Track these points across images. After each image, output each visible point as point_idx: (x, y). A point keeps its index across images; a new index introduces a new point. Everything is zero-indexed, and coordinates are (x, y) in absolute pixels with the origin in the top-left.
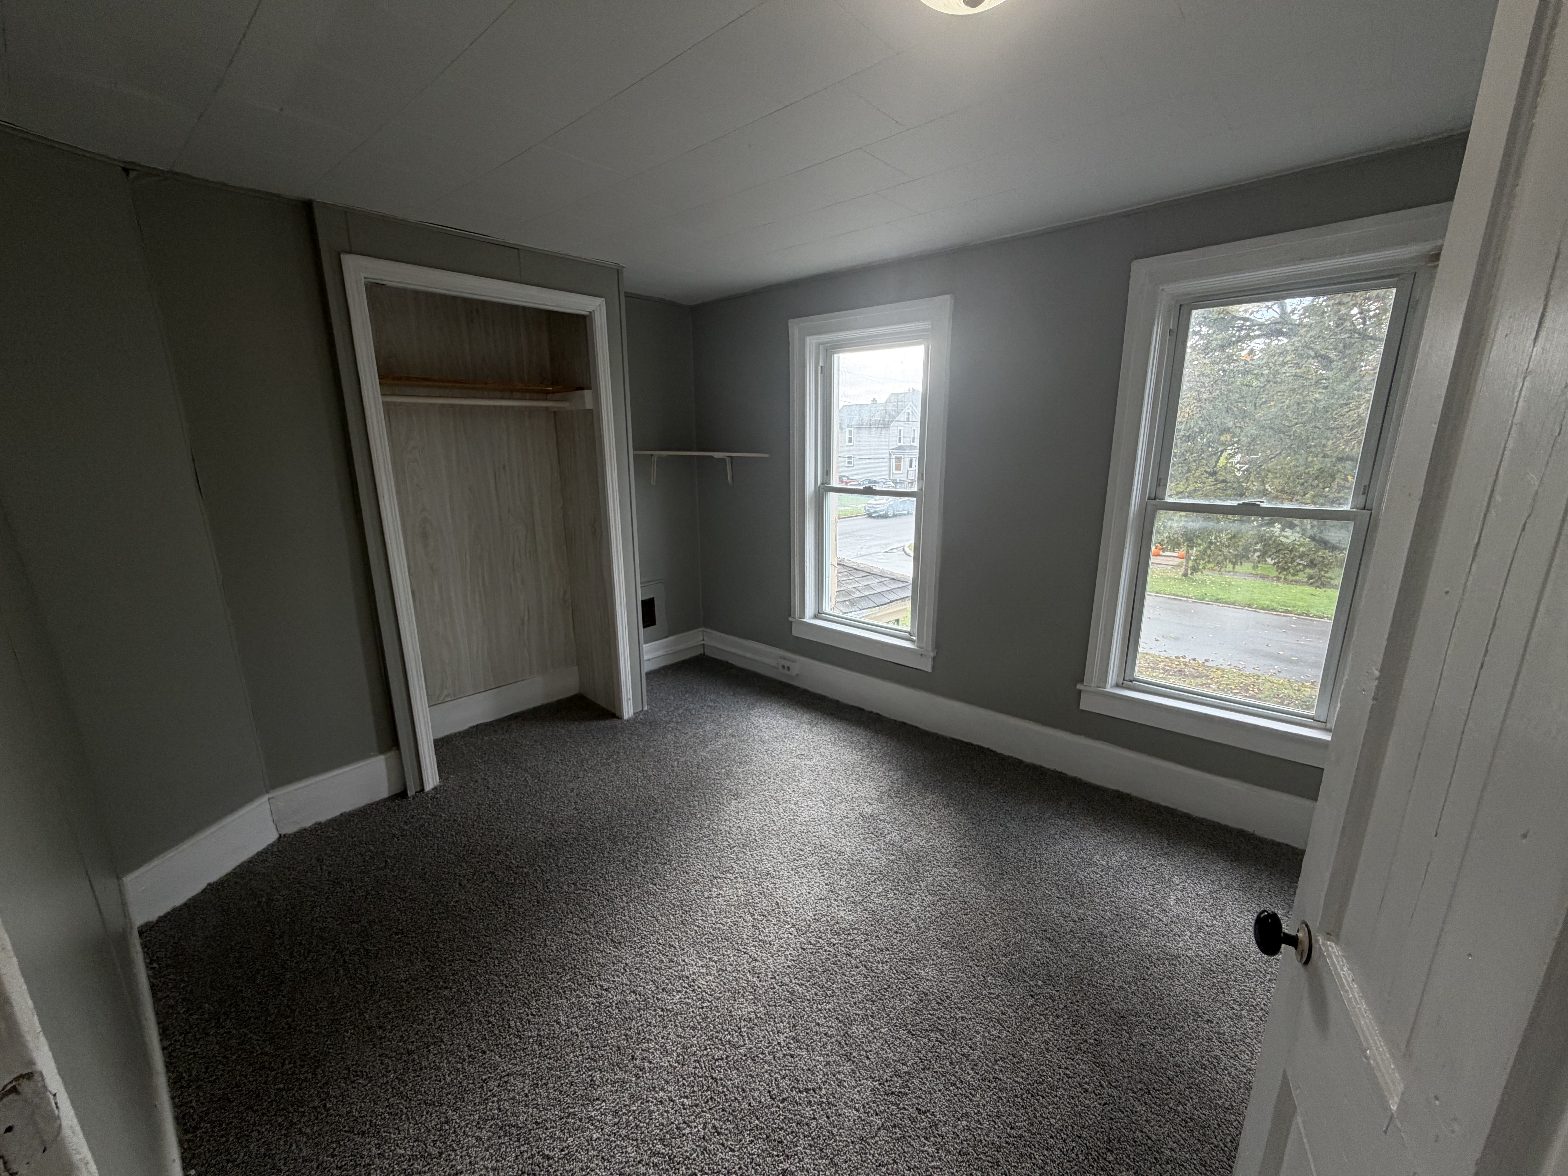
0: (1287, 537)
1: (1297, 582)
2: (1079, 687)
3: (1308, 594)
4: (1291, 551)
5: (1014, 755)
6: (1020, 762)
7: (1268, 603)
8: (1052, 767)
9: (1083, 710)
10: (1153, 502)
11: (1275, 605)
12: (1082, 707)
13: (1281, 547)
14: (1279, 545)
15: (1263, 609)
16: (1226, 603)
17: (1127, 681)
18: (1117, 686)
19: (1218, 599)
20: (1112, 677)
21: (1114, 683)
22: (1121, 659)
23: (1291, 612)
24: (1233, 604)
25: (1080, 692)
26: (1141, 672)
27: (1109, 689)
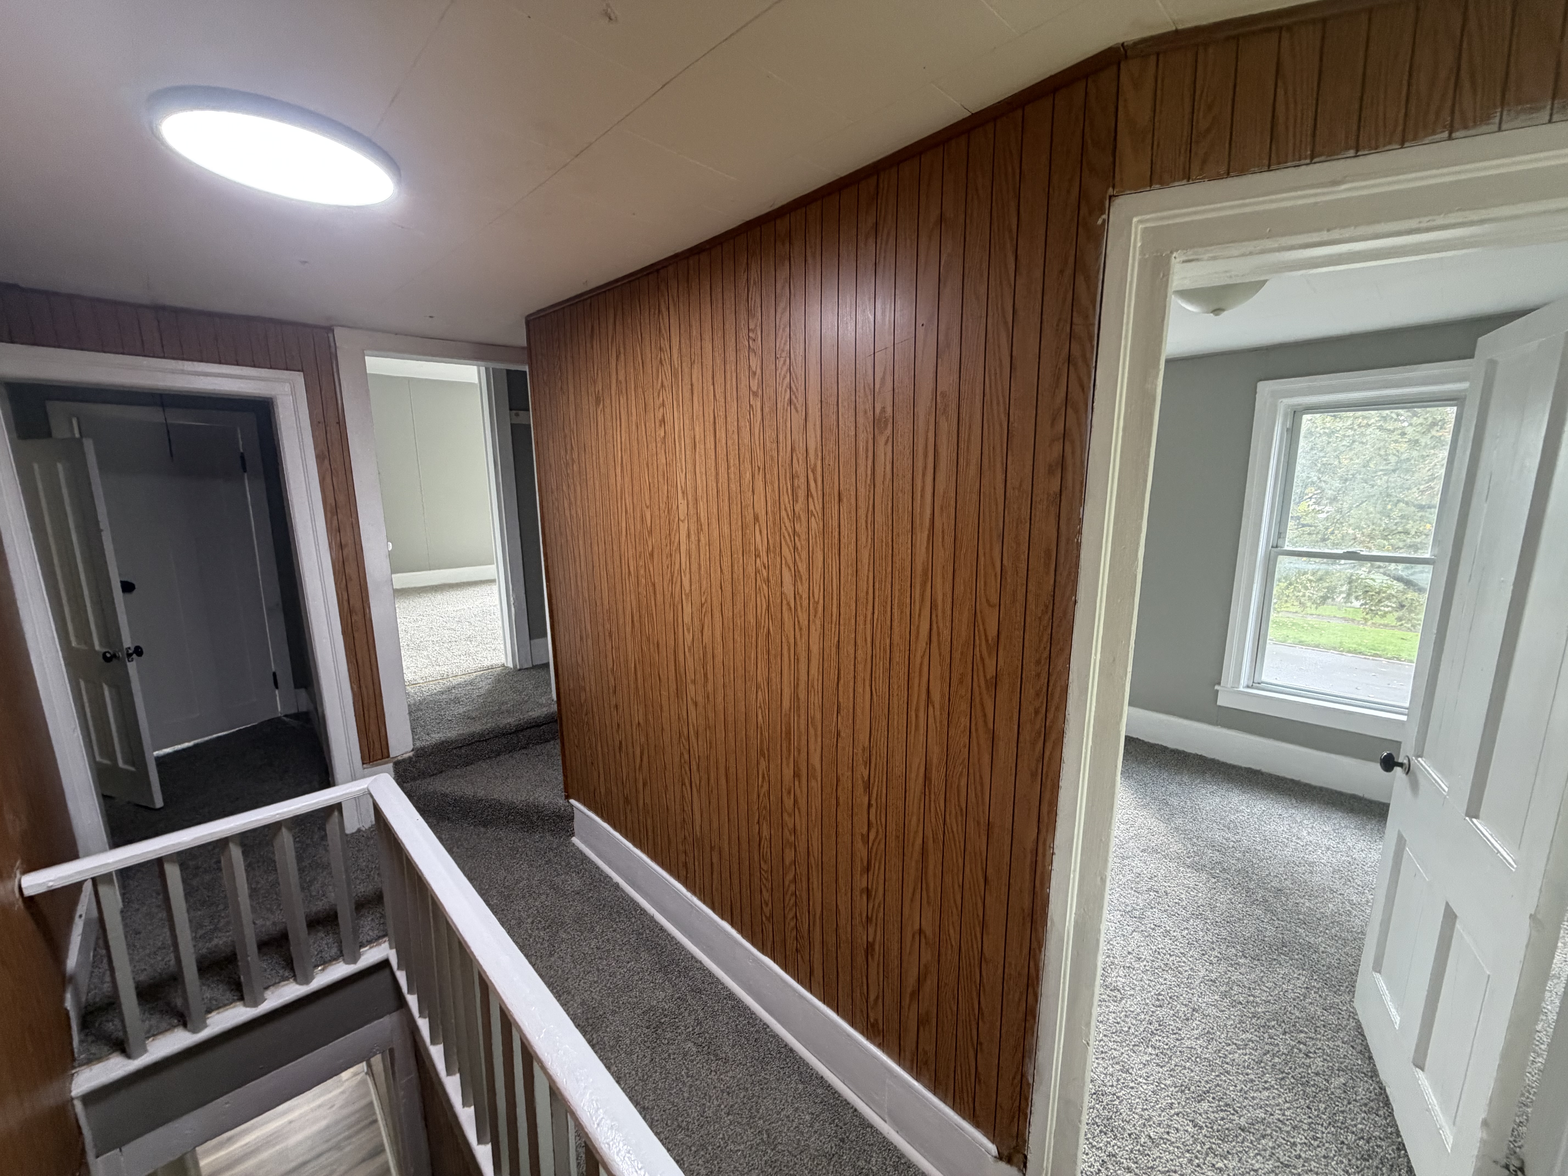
0: (1373, 580)
1: (1386, 626)
2: (1217, 687)
3: (1398, 638)
4: (1378, 593)
5: (1160, 743)
6: (1166, 748)
7: (1354, 646)
8: (1193, 752)
9: (1220, 706)
10: (1275, 550)
11: (1363, 649)
12: (1219, 703)
13: (1367, 589)
14: (1366, 586)
15: (1349, 652)
16: (1308, 645)
17: (1254, 684)
18: (1248, 687)
19: (1300, 642)
20: (1244, 680)
21: (1245, 684)
22: (1250, 667)
23: (1380, 656)
24: (1317, 646)
25: (1217, 691)
26: (1267, 676)
27: (1241, 689)
